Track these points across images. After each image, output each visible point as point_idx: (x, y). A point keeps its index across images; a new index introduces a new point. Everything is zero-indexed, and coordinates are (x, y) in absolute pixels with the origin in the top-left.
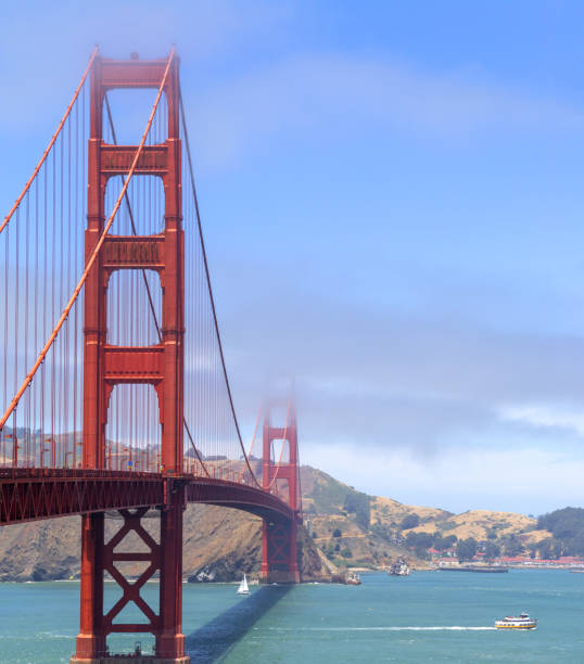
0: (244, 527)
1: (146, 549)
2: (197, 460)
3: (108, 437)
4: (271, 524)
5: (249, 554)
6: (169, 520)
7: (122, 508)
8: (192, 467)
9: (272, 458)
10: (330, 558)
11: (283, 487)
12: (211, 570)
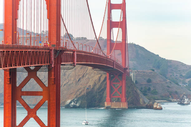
0: (96, 77)
1: (40, 89)
2: (69, 39)
3: (18, 26)
4: (112, 76)
5: (99, 92)
6: (53, 73)
7: (26, 66)
8: (66, 43)
9: (112, 39)
10: (145, 95)
11: (119, 55)
12: (77, 101)
